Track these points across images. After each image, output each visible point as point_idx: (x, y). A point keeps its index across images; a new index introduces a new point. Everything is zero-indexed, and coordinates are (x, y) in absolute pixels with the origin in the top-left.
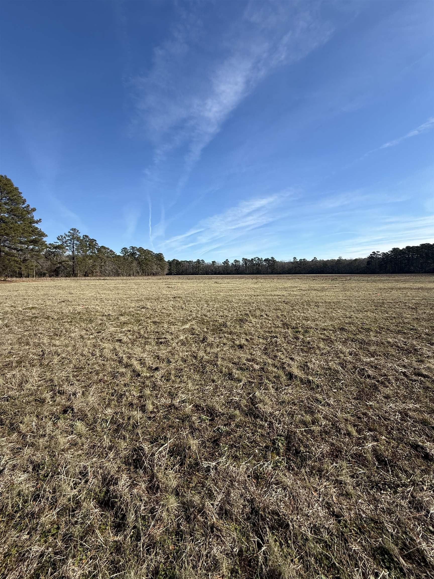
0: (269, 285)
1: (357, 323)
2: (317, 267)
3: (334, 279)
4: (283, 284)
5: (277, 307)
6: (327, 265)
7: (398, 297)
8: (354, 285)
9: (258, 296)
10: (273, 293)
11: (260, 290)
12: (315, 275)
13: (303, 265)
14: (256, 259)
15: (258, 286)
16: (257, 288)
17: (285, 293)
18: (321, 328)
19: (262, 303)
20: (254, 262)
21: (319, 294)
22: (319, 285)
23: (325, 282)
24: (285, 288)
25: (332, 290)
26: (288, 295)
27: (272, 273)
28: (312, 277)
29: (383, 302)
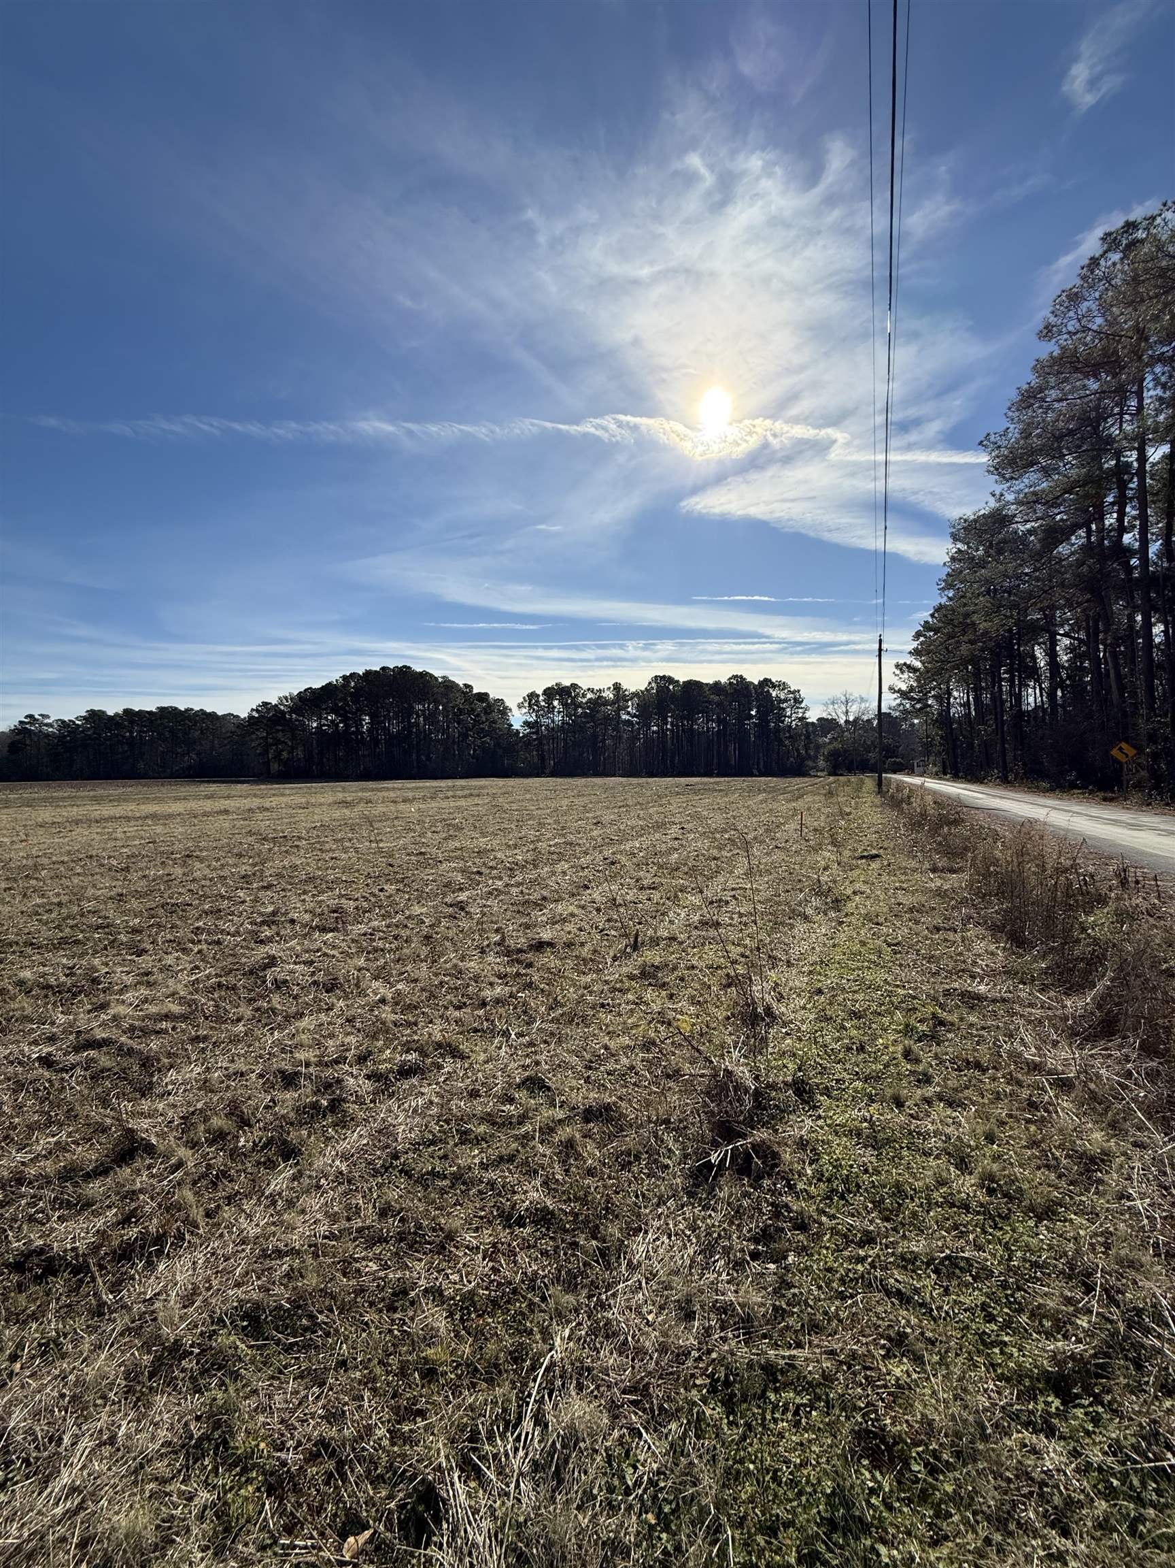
7: (88, 845)
29: (36, 865)
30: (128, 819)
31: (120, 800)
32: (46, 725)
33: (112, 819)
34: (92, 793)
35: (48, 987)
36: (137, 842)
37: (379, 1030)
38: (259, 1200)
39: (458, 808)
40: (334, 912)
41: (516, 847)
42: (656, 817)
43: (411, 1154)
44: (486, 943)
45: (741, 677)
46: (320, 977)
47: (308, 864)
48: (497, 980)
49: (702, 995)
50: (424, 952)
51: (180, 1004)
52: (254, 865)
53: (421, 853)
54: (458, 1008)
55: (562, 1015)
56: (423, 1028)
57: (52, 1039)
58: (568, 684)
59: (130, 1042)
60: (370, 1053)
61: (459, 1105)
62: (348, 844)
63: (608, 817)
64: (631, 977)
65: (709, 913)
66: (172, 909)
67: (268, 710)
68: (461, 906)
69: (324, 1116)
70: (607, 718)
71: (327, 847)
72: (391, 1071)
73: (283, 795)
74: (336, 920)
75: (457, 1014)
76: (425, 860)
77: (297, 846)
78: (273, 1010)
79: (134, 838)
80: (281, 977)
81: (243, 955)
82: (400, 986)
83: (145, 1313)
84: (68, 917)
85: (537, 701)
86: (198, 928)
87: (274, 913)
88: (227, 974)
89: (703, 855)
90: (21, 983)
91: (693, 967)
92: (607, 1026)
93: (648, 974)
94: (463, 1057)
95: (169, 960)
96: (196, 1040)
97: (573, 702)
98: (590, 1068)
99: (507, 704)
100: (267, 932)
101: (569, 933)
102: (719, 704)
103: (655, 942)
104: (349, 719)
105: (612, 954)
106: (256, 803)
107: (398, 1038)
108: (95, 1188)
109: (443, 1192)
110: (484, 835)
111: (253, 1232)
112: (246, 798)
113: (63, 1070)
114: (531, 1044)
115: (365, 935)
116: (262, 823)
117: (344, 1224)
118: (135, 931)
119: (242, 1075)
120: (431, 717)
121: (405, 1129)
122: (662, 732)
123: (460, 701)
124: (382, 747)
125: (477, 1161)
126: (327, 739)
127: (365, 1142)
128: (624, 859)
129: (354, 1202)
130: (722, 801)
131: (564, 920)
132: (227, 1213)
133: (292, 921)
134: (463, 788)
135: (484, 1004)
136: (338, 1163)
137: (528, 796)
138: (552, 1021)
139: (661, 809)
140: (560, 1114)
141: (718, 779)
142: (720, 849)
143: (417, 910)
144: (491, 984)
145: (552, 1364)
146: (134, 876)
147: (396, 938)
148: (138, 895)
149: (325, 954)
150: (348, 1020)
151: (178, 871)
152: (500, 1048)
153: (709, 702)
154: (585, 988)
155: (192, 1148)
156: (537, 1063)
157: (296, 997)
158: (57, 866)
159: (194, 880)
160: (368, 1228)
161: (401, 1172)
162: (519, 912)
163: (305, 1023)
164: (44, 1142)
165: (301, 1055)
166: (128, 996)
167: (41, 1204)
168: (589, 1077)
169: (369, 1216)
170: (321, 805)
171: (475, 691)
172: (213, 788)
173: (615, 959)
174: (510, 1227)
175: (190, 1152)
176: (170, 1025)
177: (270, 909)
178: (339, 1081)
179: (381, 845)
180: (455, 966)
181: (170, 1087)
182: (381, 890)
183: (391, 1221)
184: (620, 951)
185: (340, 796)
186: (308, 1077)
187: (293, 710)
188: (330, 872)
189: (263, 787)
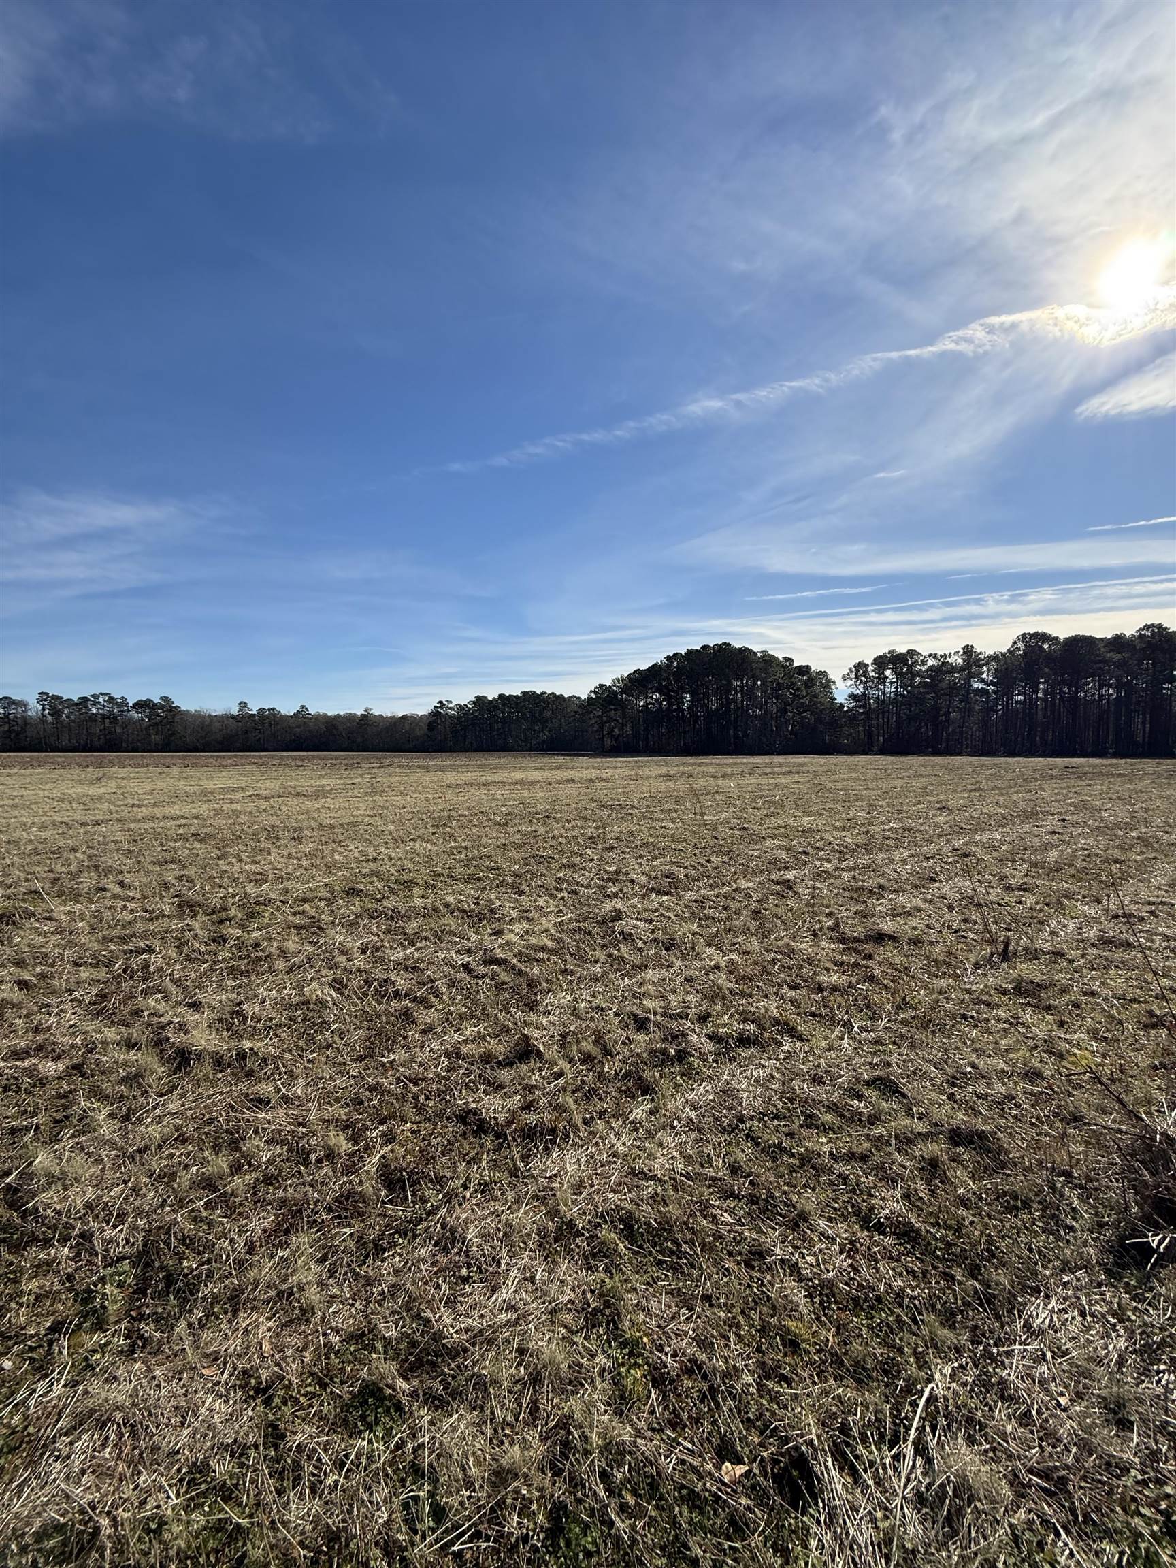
0: (148, 787)
1: (388, 871)
2: (310, 731)
3: (352, 765)
4: (201, 783)
5: (169, 857)
6: (334, 727)
7: (480, 803)
8: (397, 778)
9: (98, 823)
10: (157, 812)
11: (110, 802)
12: (305, 753)
13: (270, 725)
14: (101, 699)
15: (103, 790)
16: (100, 799)
17: (203, 809)
18: (297, 899)
19: (112, 846)
20: (94, 710)
21: (308, 805)
22: (312, 782)
23: (329, 771)
24: (205, 793)
25: (344, 793)
26: (212, 813)
27: (166, 747)
28: (295, 759)
29: (449, 816)
30: (504, 783)
31: (498, 768)
32: (450, 708)
33: (493, 783)
34: (479, 762)
35: (463, 911)
36: (511, 803)
37: (715, 994)
38: (624, 1122)
39: (778, 785)
40: (667, 877)
41: (844, 828)
42: (1022, 805)
43: (755, 1122)
44: (818, 926)
45: (1160, 626)
46: (659, 935)
47: (641, 831)
48: (832, 967)
49: (1107, 1031)
50: (753, 926)
51: (551, 940)
52: (598, 828)
53: (744, 828)
54: (794, 988)
55: (913, 1018)
56: (759, 1001)
57: (469, 952)
58: (904, 650)
59: (519, 964)
60: (709, 1015)
61: (804, 1088)
62: (675, 815)
63: (954, 803)
64: (1003, 992)
65: (1115, 930)
66: (541, 860)
67: (604, 691)
68: (789, 885)
69: (673, 1064)
70: (953, 687)
71: (656, 816)
72: (731, 1036)
73: (615, 768)
74: (669, 885)
75: (792, 993)
76: (749, 836)
77: (631, 814)
78: (622, 958)
79: (509, 799)
80: (627, 930)
81: (595, 906)
82: (732, 956)
83: (547, 1187)
84: (473, 859)
85: (866, 672)
86: (560, 878)
87: (617, 872)
88: (584, 921)
89: (1097, 855)
90: (447, 905)
91: (1092, 994)
92: (973, 1041)
93: (1024, 991)
94: (801, 1038)
95: (541, 902)
96: (565, 972)
97: (910, 671)
98: (954, 1085)
99: (831, 676)
100: (613, 889)
101: (915, 928)
102: (1121, 665)
103: (1033, 954)
104: (671, 697)
105: (972, 960)
106: (594, 774)
107: (734, 1006)
108: (505, 1075)
109: (792, 1170)
110: (807, 813)
111: (621, 1149)
112: (586, 769)
113: (477, 977)
114: (877, 1042)
115: (696, 901)
116: (601, 792)
117: (698, 1169)
118: (516, 875)
119: (602, 1010)
120: (749, 693)
121: (749, 1098)
122: (1030, 702)
123: (779, 675)
124: (701, 723)
125: (825, 1148)
126: (652, 717)
127: (711, 1097)
128: (980, 852)
129: (705, 1151)
130: (1123, 788)
131: (909, 914)
132: (600, 1125)
133: (632, 881)
134: (781, 765)
135: (820, 989)
136: (688, 1110)
137: (854, 775)
138: (901, 1022)
139: (1028, 796)
140: (920, 1127)
141: (1114, 761)
142: (1125, 849)
143: (744, 884)
144: (827, 970)
145: (932, 1399)
146: (511, 830)
147: (725, 908)
148: (518, 847)
149: (662, 915)
150: (686, 980)
151: (542, 829)
152: (842, 1038)
153: (1105, 662)
154: (940, 993)
155: (569, 1063)
156: (888, 1065)
157: (640, 950)
158: (462, 818)
159: (553, 837)
160: (720, 1180)
161: (747, 1136)
162: (852, 898)
163: (649, 974)
164: (470, 1031)
165: (649, 1004)
166: (515, 927)
167: (472, 1077)
168: (953, 1094)
169: (719, 1169)
170: (648, 777)
171: (795, 664)
172: (561, 760)
173: (977, 966)
174: (868, 1229)
175: (568, 1066)
176: (546, 957)
177: (614, 868)
178: (684, 1035)
179: (706, 818)
180: (788, 945)
181: (550, 1008)
182: (708, 861)
183: (742, 1180)
184: (984, 958)
185: (664, 770)
186: (657, 1024)
187: (624, 690)
188: (660, 839)
189: (599, 760)
